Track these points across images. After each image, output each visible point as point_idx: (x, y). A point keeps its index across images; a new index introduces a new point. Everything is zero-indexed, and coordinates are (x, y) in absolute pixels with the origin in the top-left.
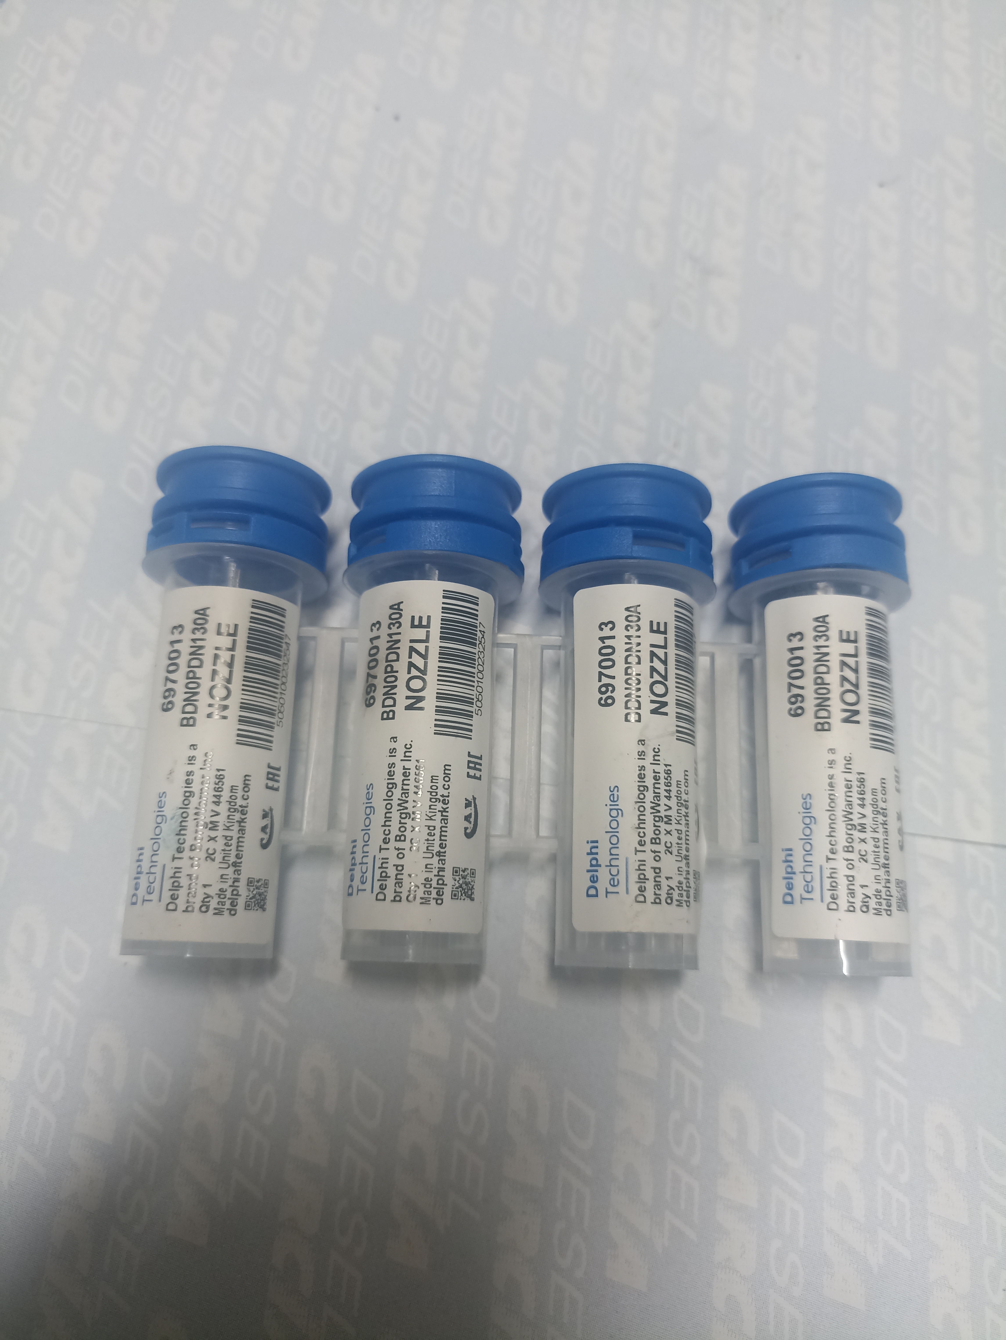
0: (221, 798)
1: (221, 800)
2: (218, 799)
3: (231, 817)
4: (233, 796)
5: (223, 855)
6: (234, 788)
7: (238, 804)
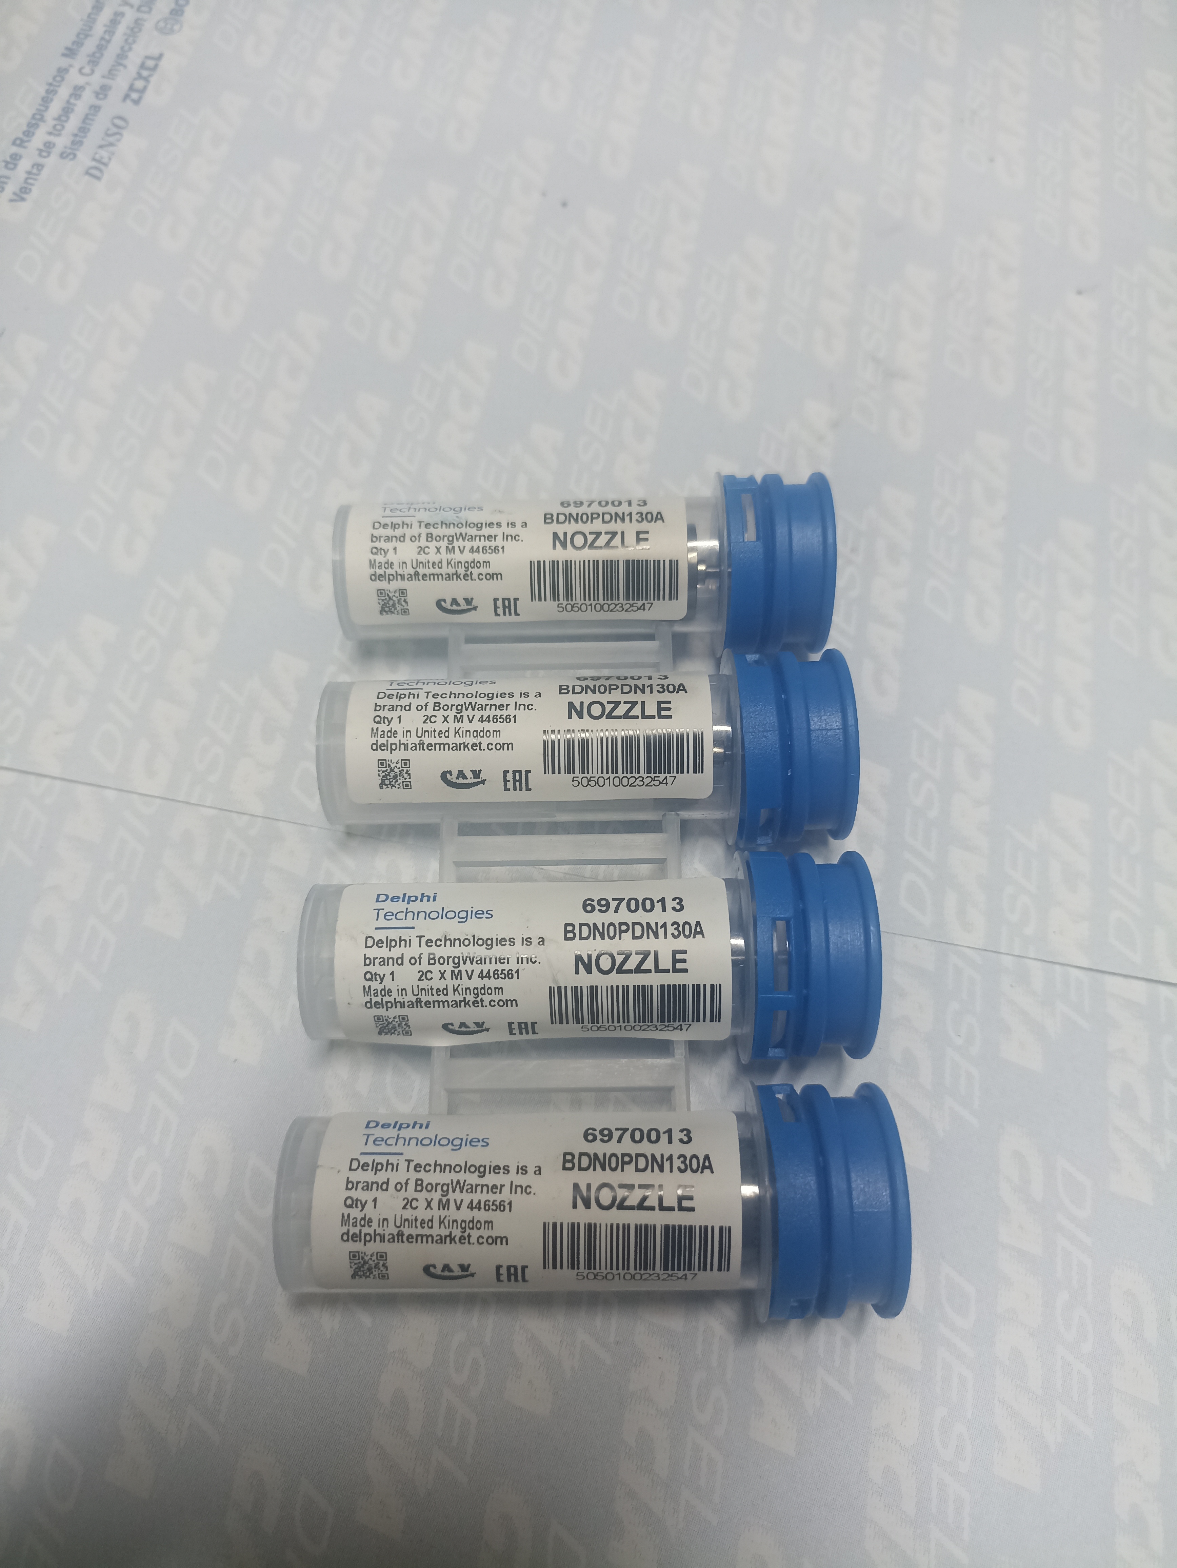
0: (477, 553)
1: (475, 553)
2: (476, 550)
3: (460, 564)
4: (480, 563)
5: (424, 561)
6: (488, 564)
7: (473, 570)
